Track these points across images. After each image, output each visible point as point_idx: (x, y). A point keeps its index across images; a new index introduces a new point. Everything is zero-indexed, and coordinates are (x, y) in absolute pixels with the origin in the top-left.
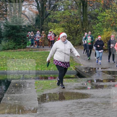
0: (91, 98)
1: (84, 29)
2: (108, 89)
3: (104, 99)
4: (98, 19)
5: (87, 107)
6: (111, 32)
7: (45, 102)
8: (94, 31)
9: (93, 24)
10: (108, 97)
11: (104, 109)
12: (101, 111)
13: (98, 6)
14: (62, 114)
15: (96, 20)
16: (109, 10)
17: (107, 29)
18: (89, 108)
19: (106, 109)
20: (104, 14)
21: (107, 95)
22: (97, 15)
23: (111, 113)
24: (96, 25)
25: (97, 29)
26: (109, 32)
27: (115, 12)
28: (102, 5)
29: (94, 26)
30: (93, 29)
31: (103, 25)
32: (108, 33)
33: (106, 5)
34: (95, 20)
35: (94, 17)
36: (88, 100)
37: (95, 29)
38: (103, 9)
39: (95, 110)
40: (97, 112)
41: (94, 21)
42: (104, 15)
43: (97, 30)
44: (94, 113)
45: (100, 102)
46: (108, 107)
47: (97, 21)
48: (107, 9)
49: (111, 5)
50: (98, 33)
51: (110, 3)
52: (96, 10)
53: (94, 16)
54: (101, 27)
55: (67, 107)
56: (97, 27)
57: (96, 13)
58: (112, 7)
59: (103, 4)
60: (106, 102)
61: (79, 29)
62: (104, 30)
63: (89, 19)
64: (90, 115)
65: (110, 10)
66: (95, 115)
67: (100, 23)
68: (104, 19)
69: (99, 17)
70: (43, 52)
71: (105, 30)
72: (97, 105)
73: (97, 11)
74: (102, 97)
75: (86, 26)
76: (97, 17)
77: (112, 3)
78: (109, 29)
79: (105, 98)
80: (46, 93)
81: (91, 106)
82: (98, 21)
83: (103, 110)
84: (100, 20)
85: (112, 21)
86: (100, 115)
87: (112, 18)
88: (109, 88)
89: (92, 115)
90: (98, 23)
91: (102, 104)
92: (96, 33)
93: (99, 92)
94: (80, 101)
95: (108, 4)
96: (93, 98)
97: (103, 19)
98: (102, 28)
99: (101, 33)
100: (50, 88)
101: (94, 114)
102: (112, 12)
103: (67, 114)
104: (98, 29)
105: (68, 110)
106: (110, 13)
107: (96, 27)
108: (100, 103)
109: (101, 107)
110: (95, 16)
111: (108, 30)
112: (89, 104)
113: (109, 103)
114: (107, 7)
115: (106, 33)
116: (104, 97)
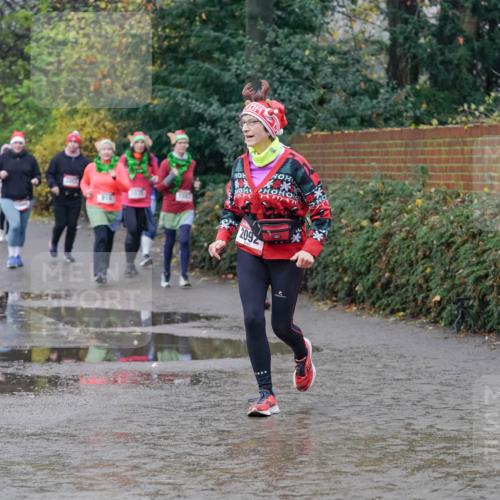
2: (67, 396)
3: (45, 443)
4: (26, 58)
6: (90, 117)
8: (10, 114)
9: (7, 81)
15: (20, 62)
16: (85, 11)
21: (58, 426)
22: (24, 36)
24: (21, 83)
25: (21, 105)
26: (78, 120)
29: (9, 89)
30: (4, 105)
32: (73, 123)
34: (12, 63)
35: (10, 49)
37: (15, 105)
41: (10, 67)
43: (21, 109)
45: (20, 459)
46: (61, 480)
47: (23, 67)
48: (75, 9)
50: (25, 123)
52: (22, 11)
53: (12, 44)
56: (23, 97)
57: (21, 25)
60: (53, 459)
62: (54, 112)
71: (64, 107)
73: (27, 19)
74: (33, 435)
76: (26, 49)
78: (79, 106)
79: (48, 440)
88: (71, 393)
91: (30, 469)
92: (17, 125)
93: (19, 409)
99: (41, 122)
104: (27, 106)
107: (17, 97)
108: (19, 464)
109: (22, 480)
110: (15, 42)
111: (75, 111)
115: (64, 124)
116: (43, 435)
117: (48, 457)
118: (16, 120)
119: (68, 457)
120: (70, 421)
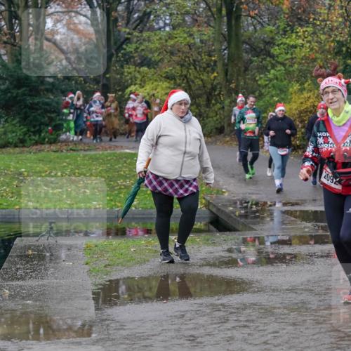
0: (254, 292)
1: (233, 86)
2: (306, 266)
3: (294, 295)
4: (272, 56)
5: (241, 319)
6: (312, 92)
7: (116, 304)
8: (263, 91)
9: (260, 70)
10: (306, 290)
11: (294, 324)
12: (284, 331)
13: (274, 16)
14: (166, 341)
15: (268, 59)
16: (307, 27)
17: (302, 84)
18: (247, 321)
19: (298, 327)
20: (292, 40)
21: (302, 284)
22: (270, 42)
23: (315, 337)
24: (269, 71)
25: (270, 86)
26: (306, 95)
27: (324, 33)
28: (284, 13)
29: (262, 76)
30: (259, 85)
31: (288, 73)
32: (303, 96)
33: (299, 14)
34: (263, 59)
35: (262, 50)
36: (246, 298)
37: (266, 85)
38: (288, 25)
39: (266, 328)
40: (270, 333)
41: (261, 62)
42: (292, 43)
43: (269, 88)
44: (262, 336)
46: (305, 318)
47: (270, 62)
48: (301, 26)
49: (313, 14)
50: (273, 96)
51: (311, 6)
52: (269, 27)
53: (263, 48)
54: (281, 81)
55: (181, 321)
56: (271, 80)
57: (268, 36)
58: (314, 19)
59: (287, 11)
60: (300, 305)
61: (218, 84)
62: (291, 90)
63: (246, 56)
64: (250, 344)
65: (310, 29)
66: (265, 343)
67: (280, 67)
68: (292, 54)
69: (275, 50)
70: (110, 155)
71: (296, 87)
72: (273, 314)
73: (271, 32)
74: (287, 290)
75: (238, 75)
76: (272, 51)
77: (316, 6)
78: (306, 85)
79: (296, 293)
80: (119, 277)
81: (254, 318)
82: (273, 62)
83: (291, 328)
84: (280, 59)
85: (314, 60)
86: (279, 345)
87: (317, 52)
88: (309, 263)
89: (256, 345)
90: (273, 67)
91: (286, 311)
92: (267, 98)
93: (277, 274)
94: (220, 302)
95: (304, 11)
96: (258, 291)
97: (289, 56)
98: (285, 82)
99: (283, 96)
100: (129, 261)
101: (264, 339)
102: (314, 33)
103: (182, 341)
104: (274, 86)
105: (184, 327)
106: (310, 38)
107: (267, 81)
108: (279, 308)
109: (282, 319)
110: (265, 47)
111: (304, 89)
112: (248, 311)
113: (307, 309)
114: (300, 19)
115: (297, 97)
116: (292, 290)
117: (297, 303)
118: (267, 94)
119: (309, 303)
120: (309, 281)
